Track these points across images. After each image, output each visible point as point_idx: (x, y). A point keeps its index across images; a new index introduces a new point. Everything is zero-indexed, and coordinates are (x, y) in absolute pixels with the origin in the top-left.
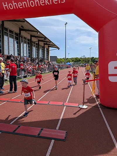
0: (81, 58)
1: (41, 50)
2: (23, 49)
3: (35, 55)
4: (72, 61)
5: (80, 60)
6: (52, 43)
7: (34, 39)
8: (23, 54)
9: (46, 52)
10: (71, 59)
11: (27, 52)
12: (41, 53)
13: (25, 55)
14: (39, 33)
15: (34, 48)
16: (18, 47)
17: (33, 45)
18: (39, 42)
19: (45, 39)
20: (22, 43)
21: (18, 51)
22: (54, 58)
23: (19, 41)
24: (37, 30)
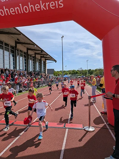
0: (79, 71)
1: (37, 63)
2: (19, 62)
3: (32, 68)
4: (70, 73)
5: (77, 73)
6: (49, 56)
7: (30, 52)
8: (19, 68)
9: (42, 65)
10: (69, 71)
11: (23, 65)
12: (38, 66)
13: (21, 68)
14: (35, 46)
15: (31, 61)
16: (14, 61)
17: (30, 58)
18: (35, 55)
19: (41, 52)
20: (18, 56)
21: (14, 65)
22: (52, 71)
23: (14, 54)
24: (33, 43)
